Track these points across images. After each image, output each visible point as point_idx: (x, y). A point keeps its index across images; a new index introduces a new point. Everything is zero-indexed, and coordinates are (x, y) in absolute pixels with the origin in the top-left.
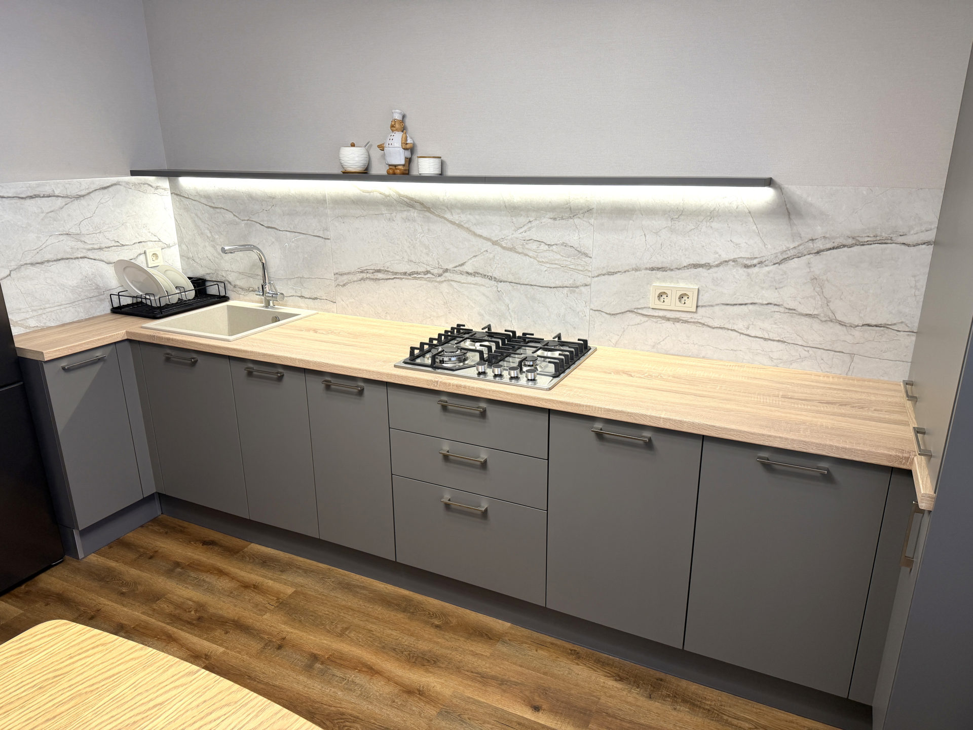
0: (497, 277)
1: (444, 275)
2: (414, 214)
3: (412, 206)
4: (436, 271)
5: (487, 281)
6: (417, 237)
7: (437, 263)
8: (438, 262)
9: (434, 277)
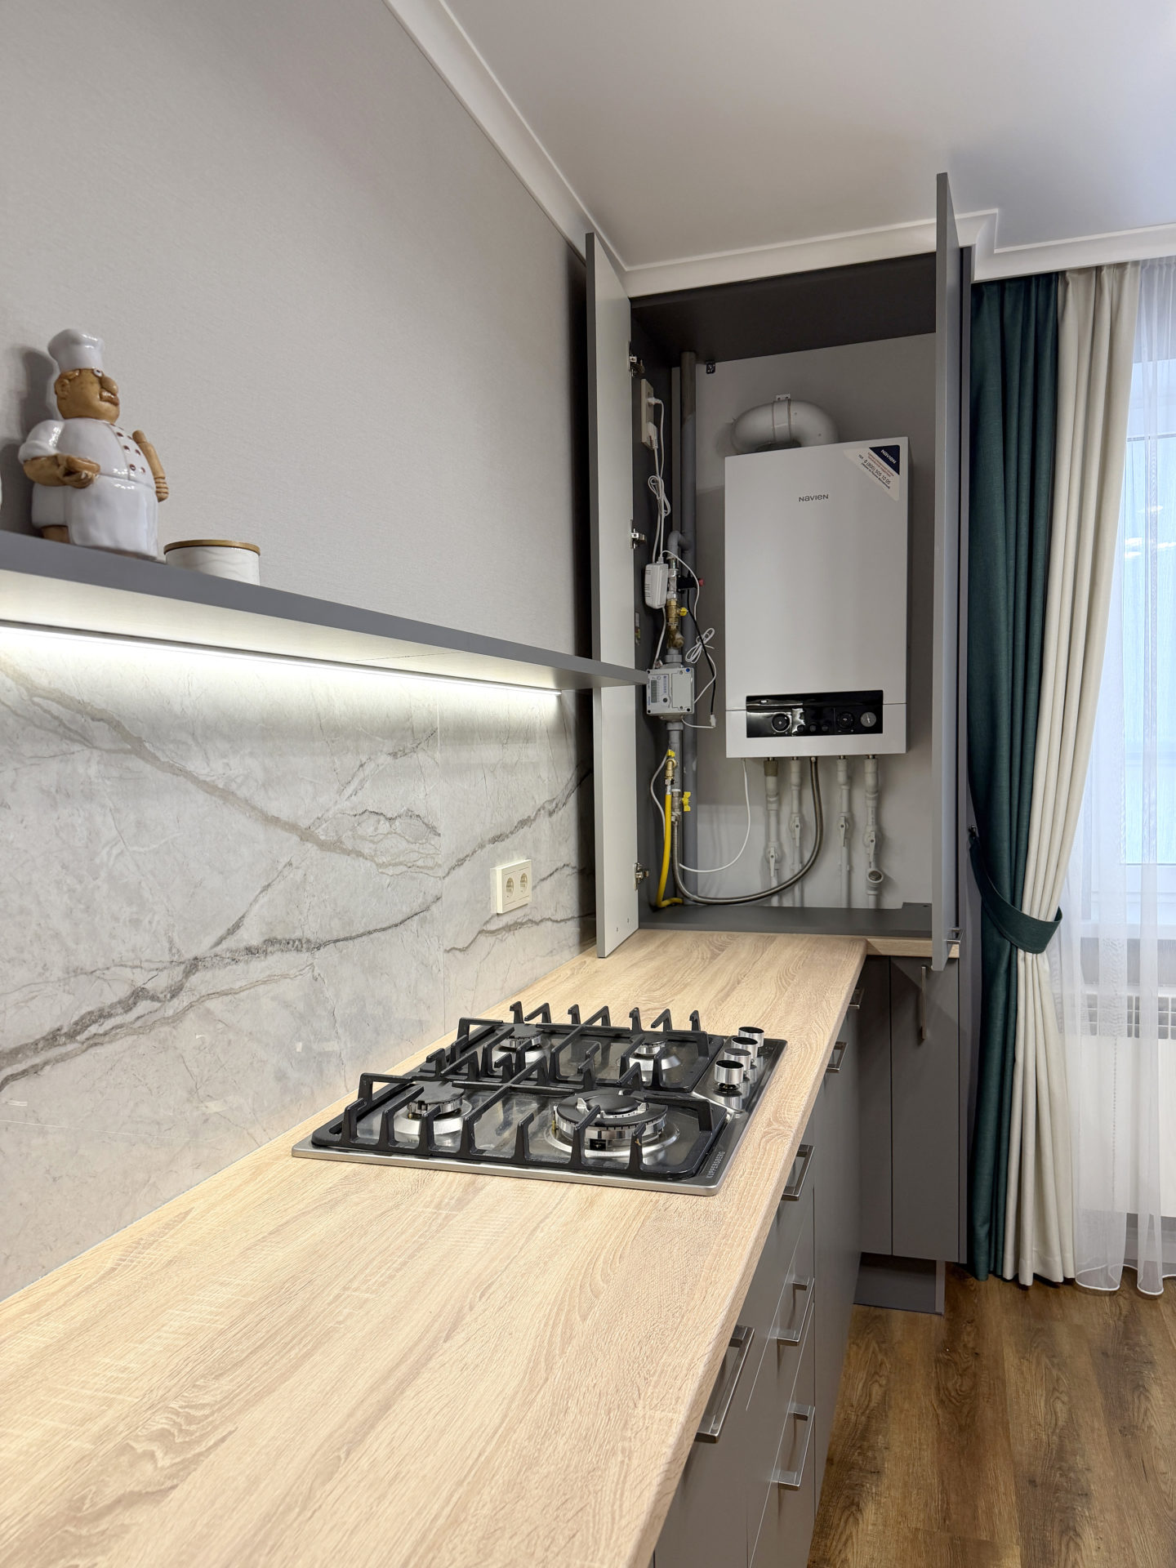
0: (312, 938)
1: (187, 985)
2: (87, 766)
3: (85, 739)
4: (162, 982)
5: (292, 957)
6: (97, 861)
7: (167, 945)
8: (171, 942)
9: (157, 1005)
